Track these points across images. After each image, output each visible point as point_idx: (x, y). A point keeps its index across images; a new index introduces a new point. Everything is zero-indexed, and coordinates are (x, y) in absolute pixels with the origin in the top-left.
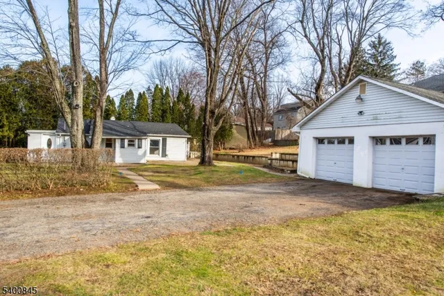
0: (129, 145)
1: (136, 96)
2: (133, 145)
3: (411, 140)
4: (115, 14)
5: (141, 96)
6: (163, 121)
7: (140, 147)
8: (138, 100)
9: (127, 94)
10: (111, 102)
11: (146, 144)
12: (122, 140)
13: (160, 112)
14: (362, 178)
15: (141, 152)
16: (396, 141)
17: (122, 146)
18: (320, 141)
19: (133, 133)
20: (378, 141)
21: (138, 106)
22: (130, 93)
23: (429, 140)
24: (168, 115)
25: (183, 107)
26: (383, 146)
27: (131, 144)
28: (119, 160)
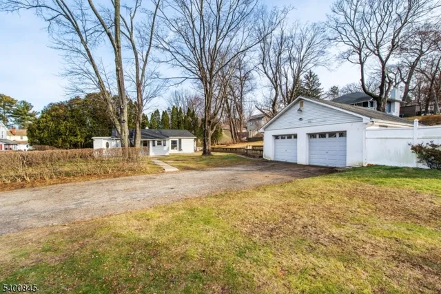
0: (158, 144)
1: (161, 113)
2: (161, 144)
3: (332, 134)
4: (146, 62)
5: (164, 113)
6: (179, 129)
7: (164, 145)
8: (163, 115)
9: (155, 112)
10: (145, 117)
11: (169, 143)
12: (154, 141)
13: (176, 123)
14: (302, 159)
15: (165, 148)
16: (322, 135)
17: (154, 145)
18: (276, 137)
19: (160, 136)
20: (312, 136)
21: (162, 120)
22: (157, 112)
23: (343, 134)
24: (182, 125)
25: (191, 120)
26: (314, 139)
27: (159, 144)
28: (152, 154)
